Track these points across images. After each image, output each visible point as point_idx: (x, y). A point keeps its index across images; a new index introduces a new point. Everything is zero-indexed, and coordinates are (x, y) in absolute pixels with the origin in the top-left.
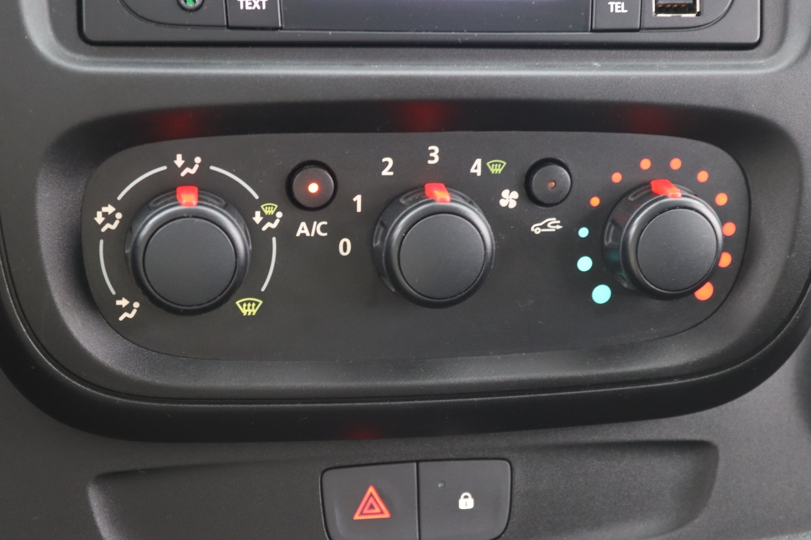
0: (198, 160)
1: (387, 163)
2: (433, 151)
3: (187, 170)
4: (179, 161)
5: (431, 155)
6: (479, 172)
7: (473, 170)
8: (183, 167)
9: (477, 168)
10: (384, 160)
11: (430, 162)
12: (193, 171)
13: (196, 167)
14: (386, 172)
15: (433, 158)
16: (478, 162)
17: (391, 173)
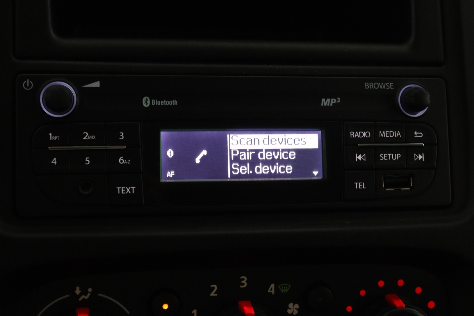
0: (90, 290)
1: (214, 288)
2: (243, 279)
3: (83, 297)
4: (78, 291)
5: (242, 282)
6: (273, 292)
7: (269, 291)
8: (81, 295)
9: (272, 289)
10: (212, 286)
11: (241, 286)
12: (87, 297)
13: (89, 294)
14: (212, 294)
15: (243, 284)
16: (273, 285)
17: (216, 295)
